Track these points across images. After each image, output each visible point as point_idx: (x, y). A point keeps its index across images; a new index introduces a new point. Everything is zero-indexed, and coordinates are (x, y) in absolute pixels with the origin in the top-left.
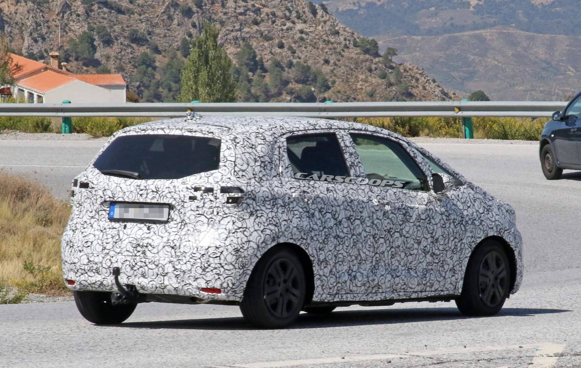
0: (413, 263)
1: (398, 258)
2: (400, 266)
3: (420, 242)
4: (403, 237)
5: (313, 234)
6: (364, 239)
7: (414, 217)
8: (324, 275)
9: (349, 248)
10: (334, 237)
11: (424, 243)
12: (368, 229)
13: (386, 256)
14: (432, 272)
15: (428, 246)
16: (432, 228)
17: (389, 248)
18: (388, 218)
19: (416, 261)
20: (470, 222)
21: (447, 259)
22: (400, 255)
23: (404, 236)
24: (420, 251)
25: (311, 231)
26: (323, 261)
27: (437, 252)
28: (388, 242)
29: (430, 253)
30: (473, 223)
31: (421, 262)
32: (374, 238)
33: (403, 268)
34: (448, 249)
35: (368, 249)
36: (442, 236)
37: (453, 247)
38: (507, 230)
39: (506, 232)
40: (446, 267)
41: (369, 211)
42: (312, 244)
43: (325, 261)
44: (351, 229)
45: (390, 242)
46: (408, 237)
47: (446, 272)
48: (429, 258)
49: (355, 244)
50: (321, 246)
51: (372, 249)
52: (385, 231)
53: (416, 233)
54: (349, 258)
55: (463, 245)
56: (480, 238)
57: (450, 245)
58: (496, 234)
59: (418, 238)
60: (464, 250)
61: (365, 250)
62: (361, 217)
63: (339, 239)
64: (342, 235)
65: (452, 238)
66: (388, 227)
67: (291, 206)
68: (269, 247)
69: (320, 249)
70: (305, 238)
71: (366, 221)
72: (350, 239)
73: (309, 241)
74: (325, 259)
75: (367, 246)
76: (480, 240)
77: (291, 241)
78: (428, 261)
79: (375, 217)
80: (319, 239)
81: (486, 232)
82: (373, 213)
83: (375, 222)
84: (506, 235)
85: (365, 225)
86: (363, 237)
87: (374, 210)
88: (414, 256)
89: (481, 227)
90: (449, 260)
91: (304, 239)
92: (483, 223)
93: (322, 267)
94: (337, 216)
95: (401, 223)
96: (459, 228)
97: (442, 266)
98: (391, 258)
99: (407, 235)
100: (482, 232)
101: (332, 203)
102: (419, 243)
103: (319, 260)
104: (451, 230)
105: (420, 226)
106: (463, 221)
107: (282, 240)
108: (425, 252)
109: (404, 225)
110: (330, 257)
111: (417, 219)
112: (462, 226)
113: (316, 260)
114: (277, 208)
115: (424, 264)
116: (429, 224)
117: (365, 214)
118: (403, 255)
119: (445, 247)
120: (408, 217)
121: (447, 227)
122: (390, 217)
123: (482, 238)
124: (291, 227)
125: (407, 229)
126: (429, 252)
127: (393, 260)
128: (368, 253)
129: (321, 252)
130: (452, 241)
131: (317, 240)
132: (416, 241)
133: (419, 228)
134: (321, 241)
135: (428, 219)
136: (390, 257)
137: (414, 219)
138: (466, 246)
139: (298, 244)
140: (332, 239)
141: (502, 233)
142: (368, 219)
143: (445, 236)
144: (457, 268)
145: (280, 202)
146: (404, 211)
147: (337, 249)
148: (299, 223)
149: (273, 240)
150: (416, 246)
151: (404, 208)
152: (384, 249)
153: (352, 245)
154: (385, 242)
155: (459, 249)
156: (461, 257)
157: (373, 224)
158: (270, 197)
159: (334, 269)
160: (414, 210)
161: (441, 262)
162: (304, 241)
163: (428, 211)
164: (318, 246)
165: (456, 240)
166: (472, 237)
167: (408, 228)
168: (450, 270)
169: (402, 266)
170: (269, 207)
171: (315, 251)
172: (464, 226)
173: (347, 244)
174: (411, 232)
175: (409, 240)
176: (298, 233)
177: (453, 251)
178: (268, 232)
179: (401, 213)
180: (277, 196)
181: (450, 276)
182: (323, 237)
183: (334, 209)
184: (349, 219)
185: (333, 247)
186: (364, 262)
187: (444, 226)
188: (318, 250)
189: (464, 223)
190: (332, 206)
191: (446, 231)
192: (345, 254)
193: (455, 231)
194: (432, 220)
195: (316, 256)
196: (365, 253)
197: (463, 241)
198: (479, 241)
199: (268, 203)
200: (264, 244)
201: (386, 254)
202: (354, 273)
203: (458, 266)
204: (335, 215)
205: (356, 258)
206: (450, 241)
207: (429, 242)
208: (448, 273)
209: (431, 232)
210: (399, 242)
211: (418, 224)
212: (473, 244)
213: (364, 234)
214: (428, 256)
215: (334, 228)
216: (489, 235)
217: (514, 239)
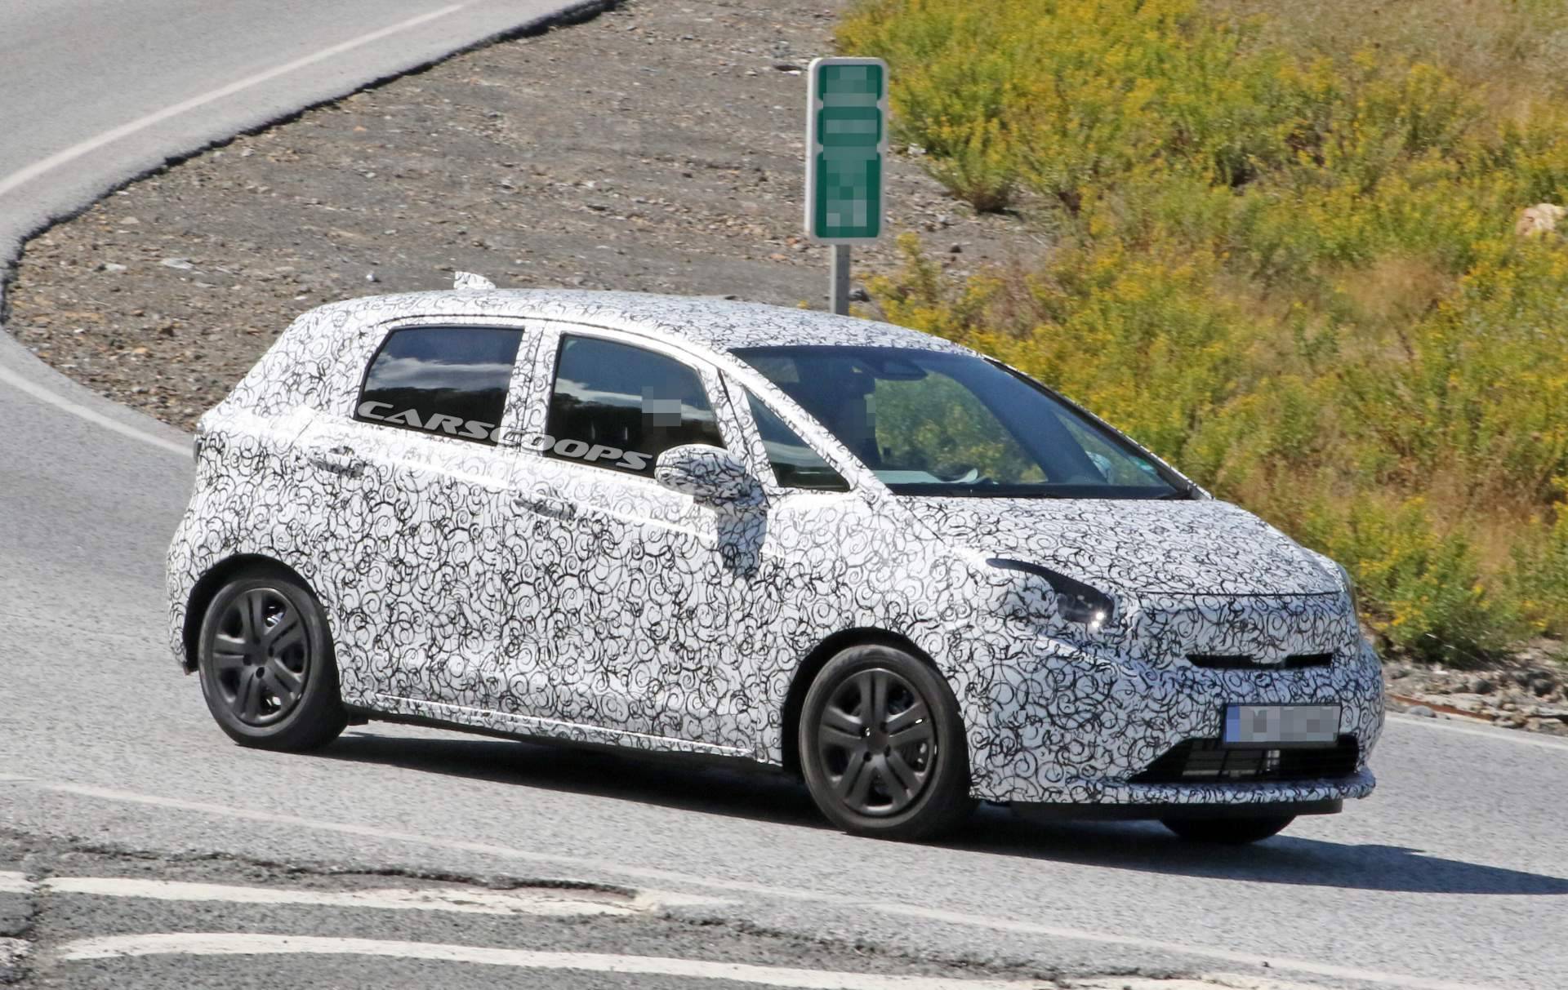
0: (620, 660)
1: (577, 640)
2: (581, 660)
3: (640, 611)
4: (588, 591)
5: (329, 546)
6: (475, 578)
7: (625, 546)
8: (356, 645)
9: (430, 593)
10: (389, 563)
11: (651, 615)
12: (488, 557)
13: (540, 628)
14: (676, 690)
15: (665, 624)
16: (676, 580)
17: (547, 612)
18: (546, 538)
19: (629, 657)
20: (798, 583)
21: (721, 665)
22: (581, 635)
23: (593, 589)
24: (638, 632)
25: (326, 539)
26: (352, 613)
27: (691, 643)
28: (544, 595)
29: (669, 643)
30: (810, 586)
31: (642, 661)
32: (505, 580)
33: (591, 667)
34: (724, 639)
35: (487, 603)
36: (709, 604)
37: (740, 639)
38: (923, 621)
39: (918, 626)
40: (721, 686)
41: (495, 514)
42: (324, 568)
43: (359, 612)
44: (439, 550)
45: (550, 597)
46: (602, 593)
47: (719, 699)
48: (666, 654)
49: (447, 587)
50: (350, 576)
51: (498, 607)
52: (537, 568)
53: (627, 585)
54: (430, 617)
55: (770, 638)
56: (828, 627)
57: (731, 630)
58: (880, 625)
59: (632, 599)
60: (773, 652)
61: (477, 606)
62: (474, 524)
63: (401, 568)
64: (411, 559)
65: (738, 615)
66: (547, 561)
67: (298, 476)
68: (217, 559)
69: (345, 584)
70: (307, 551)
71: (484, 536)
72: (434, 572)
73: (315, 561)
74: (360, 607)
75: (484, 597)
76: (828, 632)
77: (271, 554)
78: (664, 661)
79: (510, 530)
80: (345, 559)
81: (848, 614)
82: (506, 520)
83: (510, 543)
84: (917, 633)
85: (480, 547)
86: (472, 573)
87: (509, 514)
88: (622, 641)
89: (833, 598)
90: (729, 671)
91: (303, 553)
92: (843, 590)
93: (352, 627)
94: (407, 514)
95: (584, 554)
96: (761, 592)
97: (708, 682)
98: (556, 636)
99: (599, 588)
100: (834, 614)
101: (401, 484)
102: (637, 612)
103: (341, 609)
104: (737, 596)
105: (640, 570)
106: (776, 575)
107: (246, 548)
108: (654, 636)
109: (593, 561)
110: (374, 606)
111: (631, 551)
112: (772, 588)
113: (336, 606)
114: (263, 478)
115: (655, 668)
116: (670, 568)
117: (483, 520)
118: (589, 634)
119: (716, 634)
120: (605, 544)
121: (725, 583)
122: (554, 535)
123: (834, 629)
124: (273, 521)
125: (601, 571)
126: (666, 639)
127: (560, 642)
128: (485, 613)
129: (347, 590)
130: (738, 622)
131: (341, 561)
132: (628, 606)
133: (637, 575)
134: (349, 565)
135: (668, 556)
136: (551, 633)
137: (624, 552)
138: (780, 640)
139: (288, 562)
140: (383, 566)
141: (904, 627)
142: (491, 532)
143: (715, 605)
144: (755, 693)
145: (274, 463)
146: (597, 527)
147: (395, 589)
148: (299, 516)
149: (226, 545)
150: (627, 617)
151: (598, 521)
152: (533, 610)
153: (438, 587)
154: (538, 595)
155: (757, 646)
156: (765, 666)
157: (504, 546)
158: (255, 451)
159: (387, 637)
160: (627, 528)
161: (705, 670)
162: (304, 559)
163: (671, 538)
164: (341, 576)
165: (752, 622)
166: (801, 621)
167: (601, 569)
168: (734, 696)
169: (588, 662)
170: (246, 471)
171: (331, 587)
172: (779, 589)
173: (423, 582)
174: (612, 581)
175: (606, 600)
176: (287, 538)
177: (740, 647)
178: (217, 525)
179: (588, 530)
180: (271, 450)
181: (734, 711)
182: (358, 558)
183: (403, 497)
184: (439, 525)
185: (383, 583)
186: (476, 634)
187: (715, 581)
188: (339, 585)
189: (779, 581)
190: (400, 490)
191: (719, 595)
192: (417, 606)
193: (749, 598)
194: (679, 562)
195: (334, 599)
196: (478, 613)
197: (772, 628)
198: (822, 634)
199: (247, 462)
200: (204, 552)
201: (540, 623)
202: (443, 656)
203: (755, 690)
204: (402, 511)
205: (452, 621)
206: (731, 622)
207: (668, 615)
208: (726, 701)
209: (676, 589)
210: (579, 600)
211: (634, 564)
212: (803, 639)
213: (476, 567)
214: (664, 648)
215: (394, 541)
216: (857, 625)
217: (947, 648)
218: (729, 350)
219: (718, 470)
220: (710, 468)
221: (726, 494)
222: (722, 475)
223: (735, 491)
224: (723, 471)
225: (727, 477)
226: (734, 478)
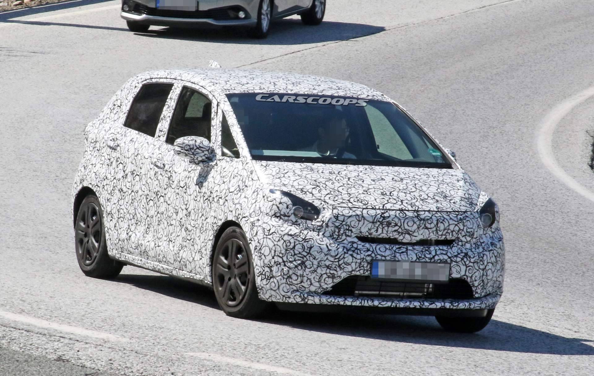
0: (173, 235)
1: (163, 226)
3: (178, 212)
5: (105, 183)
6: (139, 198)
7: (176, 183)
8: (110, 229)
9: (128, 205)
10: (119, 190)
11: (180, 214)
12: (143, 188)
13: (154, 221)
14: (185, 249)
15: (183, 219)
16: (187, 199)
17: (156, 213)
18: (157, 179)
19: (175, 234)
20: (216, 200)
21: (196, 238)
22: (164, 223)
23: (167, 202)
24: (177, 222)
25: (105, 180)
26: (109, 213)
27: (190, 227)
28: (155, 205)
29: (184, 227)
31: (178, 236)
32: (146, 198)
34: (197, 225)
35: (142, 209)
36: (194, 209)
37: (200, 225)
38: (245, 217)
39: (243, 219)
40: (196, 247)
41: (146, 168)
42: (103, 193)
43: (111, 213)
44: (131, 185)
45: (157, 206)
46: (169, 204)
47: (195, 253)
48: (184, 232)
49: (133, 201)
50: (109, 196)
51: (145, 211)
52: (154, 193)
53: (175, 201)
54: (128, 215)
55: (207, 224)
56: (221, 220)
57: (199, 222)
58: (234, 220)
59: (176, 207)
60: (208, 231)
61: (140, 210)
62: (141, 173)
63: (122, 193)
64: (125, 189)
65: (200, 215)
66: (157, 189)
71: (143, 178)
72: (130, 195)
73: (101, 189)
74: (111, 211)
75: (142, 206)
77: (90, 186)
78: (183, 236)
79: (149, 176)
80: (109, 189)
81: (226, 214)
82: (148, 171)
84: (243, 222)
85: (142, 183)
86: (139, 195)
87: (149, 168)
88: (173, 227)
89: (223, 207)
90: (198, 240)
91: (98, 186)
93: (109, 220)
95: (165, 186)
96: (206, 204)
97: (193, 245)
99: (169, 202)
100: (223, 214)
101: (125, 155)
103: (107, 212)
104: (201, 205)
105: (178, 194)
106: (211, 196)
107: (85, 184)
108: (181, 225)
109: (168, 190)
110: (114, 210)
111: (177, 185)
112: (209, 202)
113: (105, 210)
114: (94, 152)
115: (181, 238)
116: (186, 193)
117: (143, 171)
118: (166, 223)
119: (195, 223)
120: (171, 182)
121: (198, 200)
122: (159, 178)
123: (223, 220)
124: (92, 172)
126: (183, 225)
127: (159, 227)
128: (142, 214)
129: (108, 203)
131: (107, 190)
132: (175, 210)
133: (178, 196)
134: (109, 192)
135: (186, 187)
136: (157, 223)
137: (175, 185)
138: (210, 226)
139: (94, 190)
140: (117, 192)
141: (239, 220)
142: (144, 176)
144: (203, 250)
146: (169, 174)
147: (120, 203)
150: (175, 215)
151: (170, 171)
152: (153, 212)
153: (130, 202)
155: (204, 228)
156: (206, 238)
157: (147, 183)
159: (117, 225)
160: (177, 174)
161: (192, 240)
162: (98, 188)
163: (186, 179)
165: (203, 218)
166: (215, 217)
167: (170, 194)
168: (199, 251)
169: (165, 236)
171: (104, 201)
172: (210, 203)
173: (127, 200)
174: (171, 199)
175: (170, 207)
176: (95, 179)
177: (200, 229)
179: (167, 175)
181: (199, 259)
182: (112, 188)
183: (125, 161)
184: (132, 173)
185: (117, 200)
186: (139, 223)
187: (196, 199)
188: (107, 201)
189: (211, 199)
190: (125, 157)
191: (197, 205)
192: (125, 210)
193: (203, 207)
194: (188, 190)
195: (105, 207)
196: (139, 213)
197: (208, 220)
198: (220, 223)
201: (154, 218)
202: (130, 234)
204: (125, 167)
205: (134, 217)
206: (199, 218)
207: (184, 214)
208: (197, 254)
209: (186, 203)
210: (163, 208)
211: (177, 191)
212: (215, 225)
213: (140, 192)
214: (183, 230)
215: (121, 180)
216: (228, 220)
217: (250, 229)
218: (225, 94)
219: (195, 148)
220: (191, 147)
221: (200, 159)
222: (197, 150)
223: (204, 158)
224: (197, 148)
225: (200, 151)
226: (203, 151)
